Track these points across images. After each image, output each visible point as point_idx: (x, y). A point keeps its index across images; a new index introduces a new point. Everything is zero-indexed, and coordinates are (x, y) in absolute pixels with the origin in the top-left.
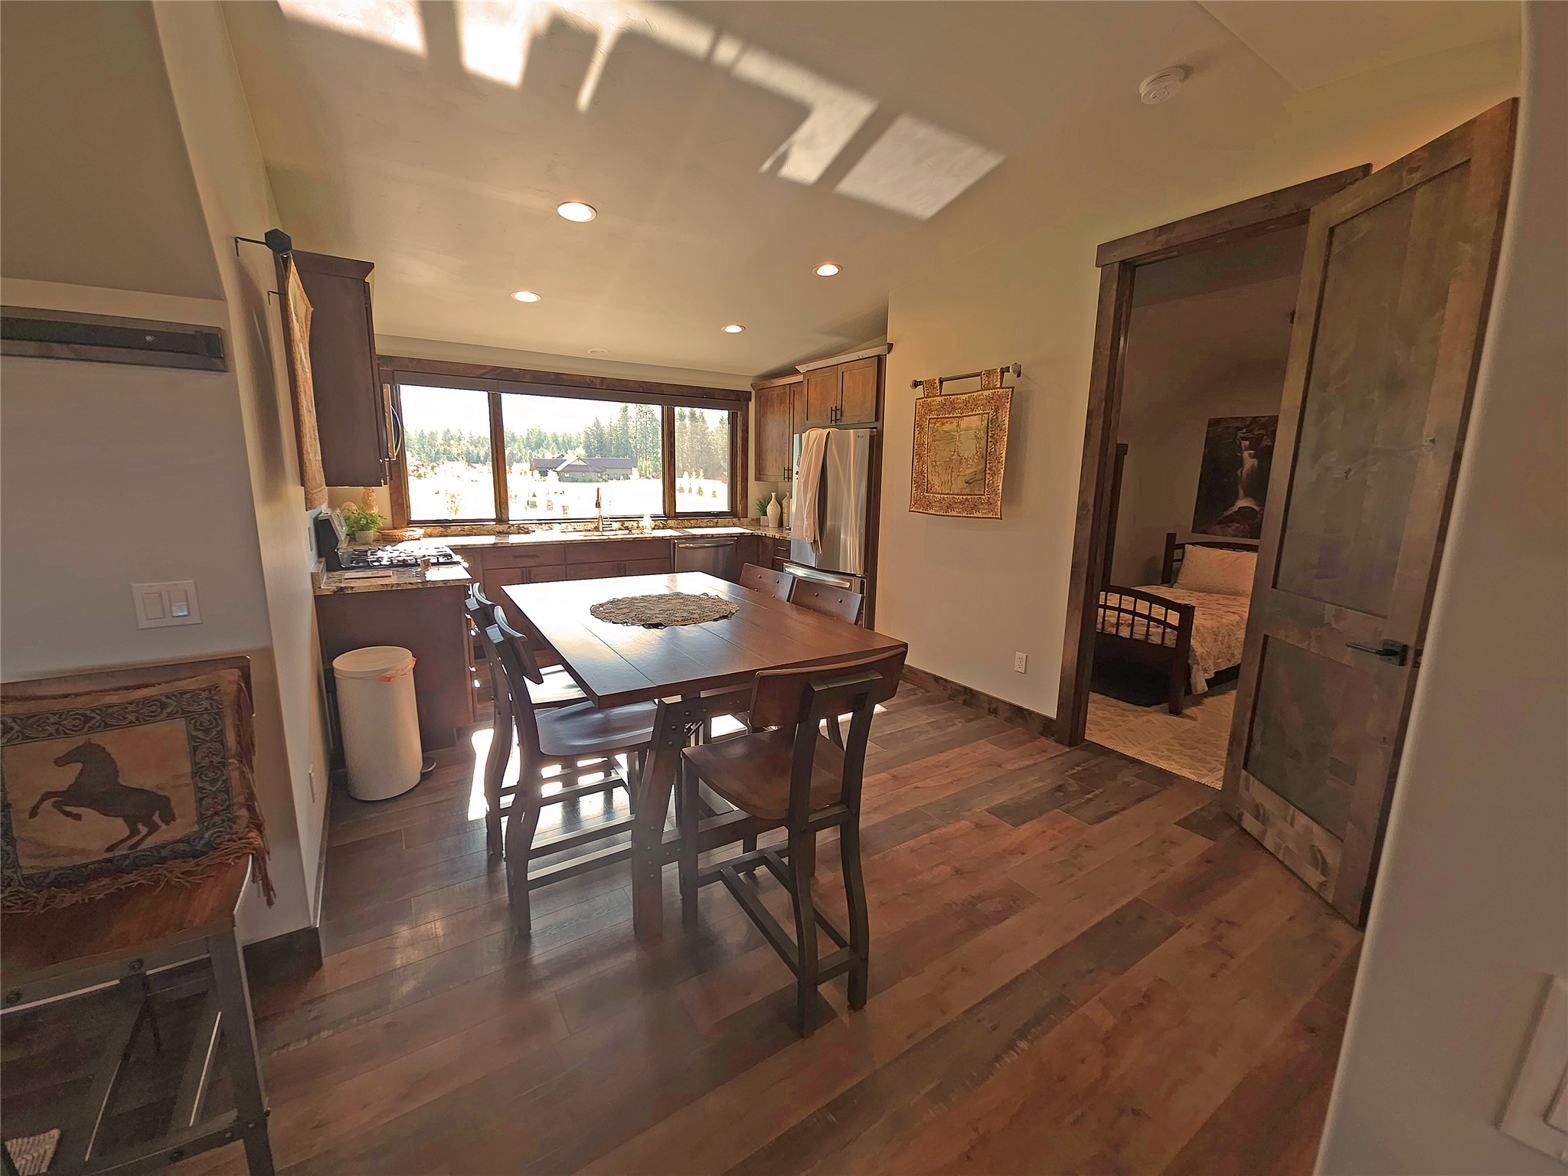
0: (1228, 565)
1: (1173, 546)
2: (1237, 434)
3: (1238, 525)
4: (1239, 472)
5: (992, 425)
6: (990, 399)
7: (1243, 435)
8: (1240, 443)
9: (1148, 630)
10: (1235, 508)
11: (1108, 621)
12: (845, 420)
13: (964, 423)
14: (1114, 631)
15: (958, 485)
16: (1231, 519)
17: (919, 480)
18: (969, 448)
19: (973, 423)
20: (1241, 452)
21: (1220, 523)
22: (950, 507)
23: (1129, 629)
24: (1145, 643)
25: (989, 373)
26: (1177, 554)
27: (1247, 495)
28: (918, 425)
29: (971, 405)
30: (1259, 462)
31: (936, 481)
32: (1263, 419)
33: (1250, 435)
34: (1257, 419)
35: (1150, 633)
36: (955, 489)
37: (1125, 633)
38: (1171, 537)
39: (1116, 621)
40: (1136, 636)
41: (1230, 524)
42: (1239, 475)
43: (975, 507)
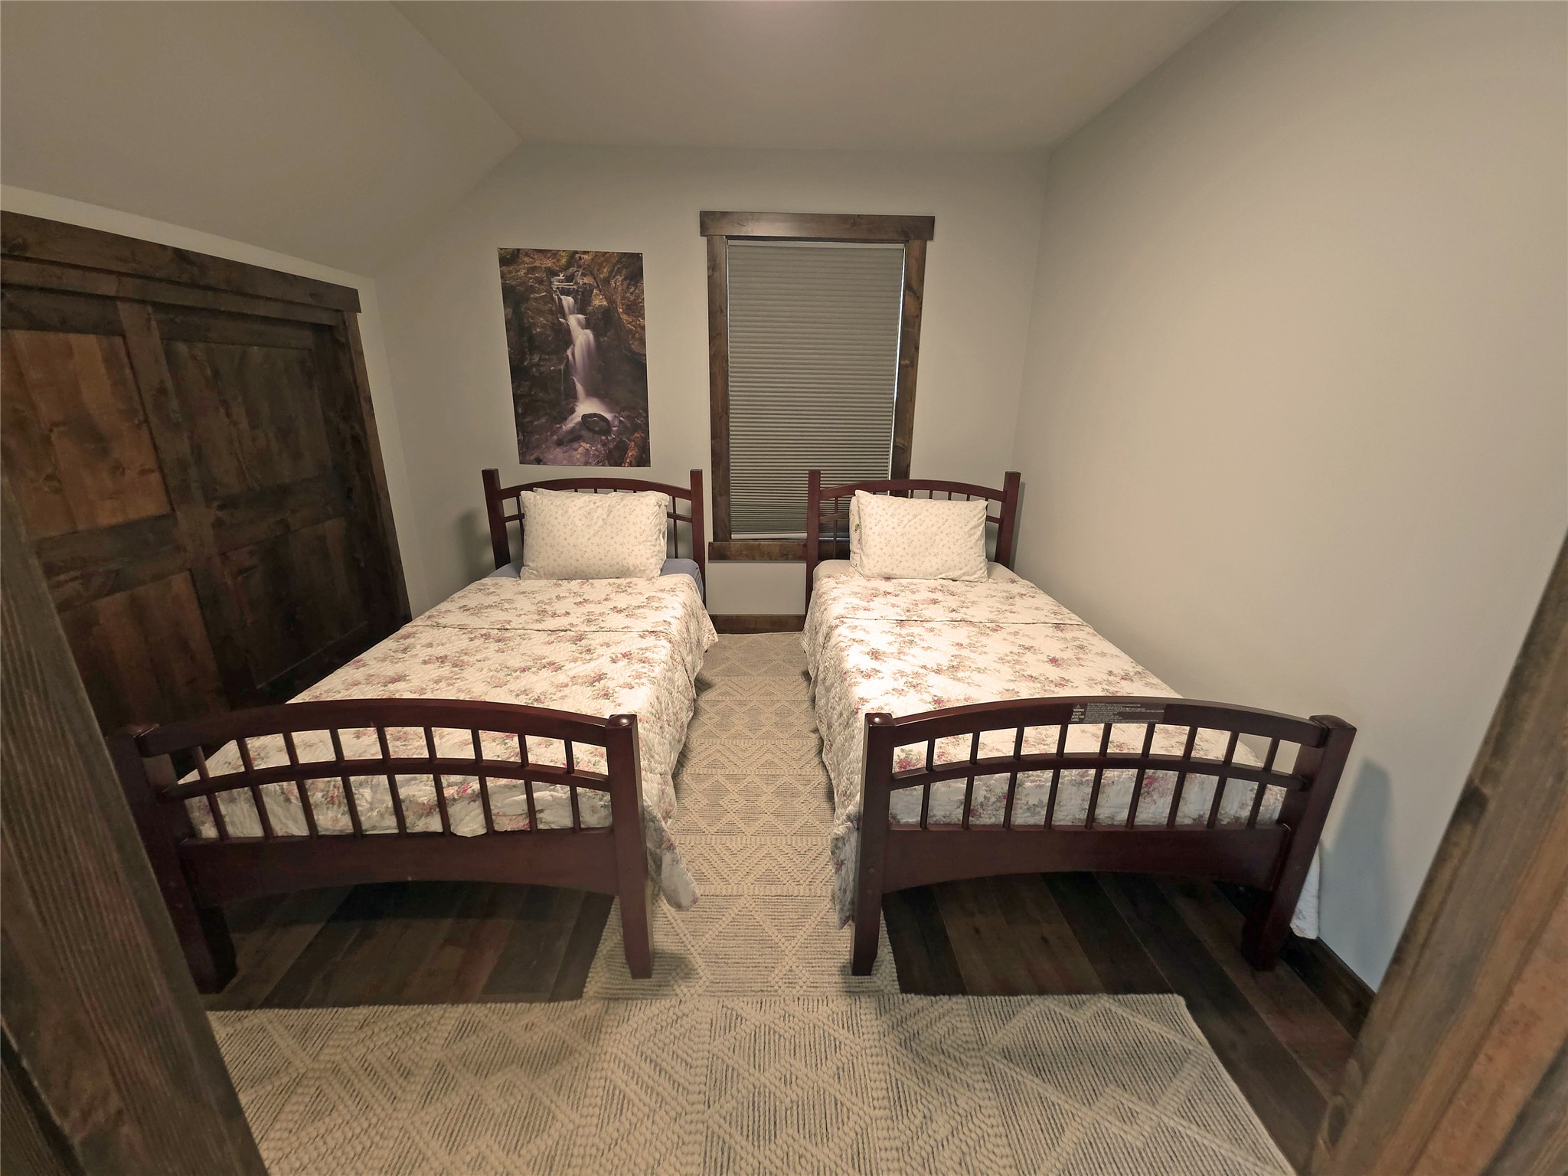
0: (600, 522)
2: (551, 283)
3: (587, 446)
4: (569, 353)
7: (561, 285)
8: (560, 299)
9: (530, 800)
10: (577, 418)
11: (413, 801)
14: (435, 825)
16: (574, 437)
20: (564, 317)
21: (560, 443)
23: (477, 809)
24: (533, 835)
26: (509, 507)
27: (593, 392)
30: (596, 336)
32: (586, 257)
33: (572, 286)
34: (577, 256)
35: (538, 807)
37: (469, 824)
39: (434, 796)
40: (503, 824)
41: (576, 445)
42: (570, 357)
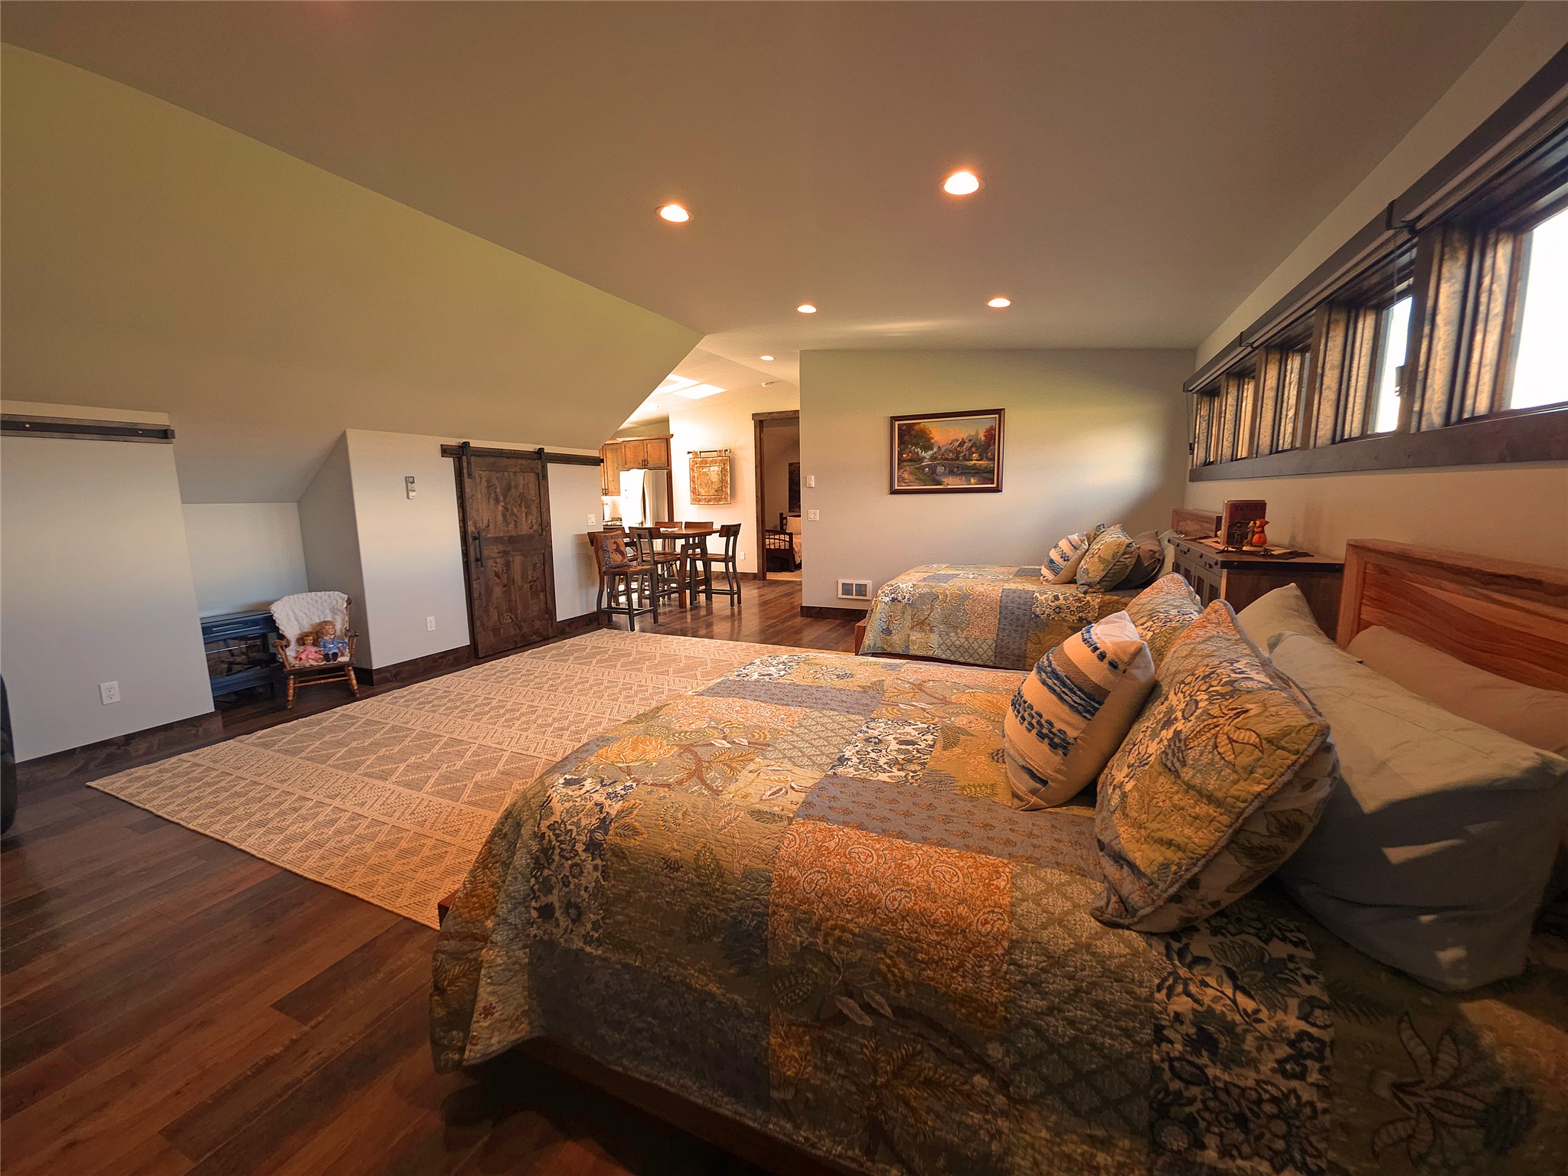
1: (782, 518)
5: (723, 470)
6: (721, 461)
12: (649, 466)
13: (712, 469)
15: (712, 492)
17: (694, 491)
18: (715, 478)
19: (715, 469)
22: (709, 501)
25: (720, 451)
28: (692, 469)
29: (714, 462)
31: (702, 492)
36: (711, 494)
38: (781, 514)
43: (720, 500)
